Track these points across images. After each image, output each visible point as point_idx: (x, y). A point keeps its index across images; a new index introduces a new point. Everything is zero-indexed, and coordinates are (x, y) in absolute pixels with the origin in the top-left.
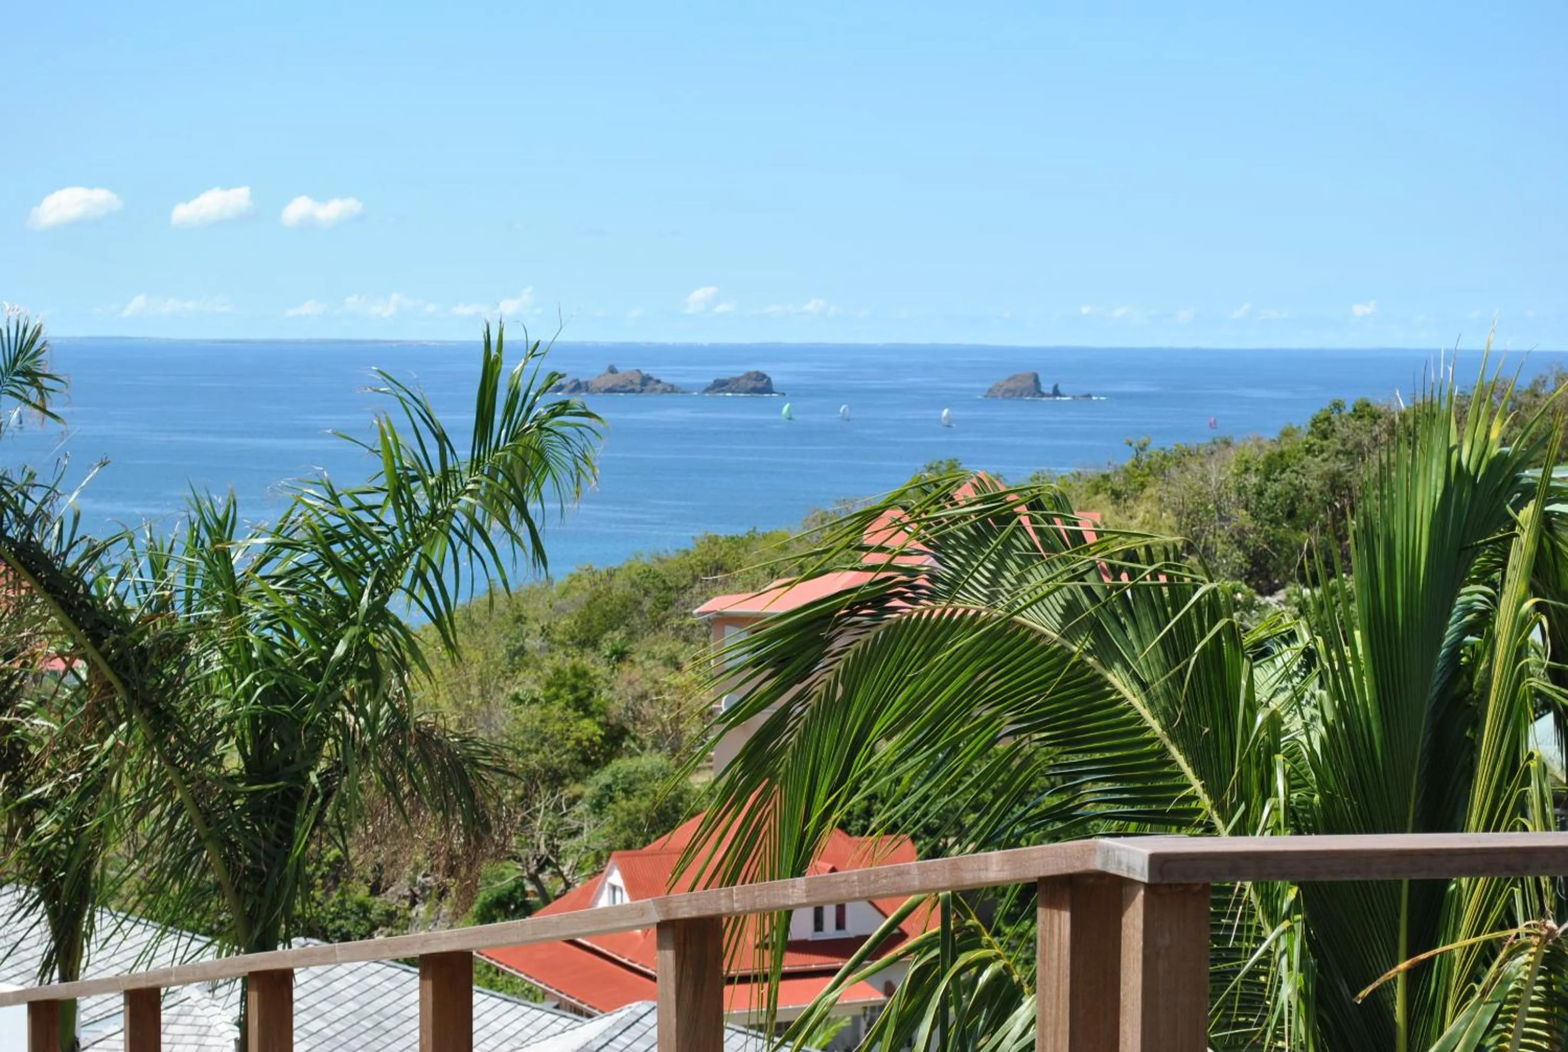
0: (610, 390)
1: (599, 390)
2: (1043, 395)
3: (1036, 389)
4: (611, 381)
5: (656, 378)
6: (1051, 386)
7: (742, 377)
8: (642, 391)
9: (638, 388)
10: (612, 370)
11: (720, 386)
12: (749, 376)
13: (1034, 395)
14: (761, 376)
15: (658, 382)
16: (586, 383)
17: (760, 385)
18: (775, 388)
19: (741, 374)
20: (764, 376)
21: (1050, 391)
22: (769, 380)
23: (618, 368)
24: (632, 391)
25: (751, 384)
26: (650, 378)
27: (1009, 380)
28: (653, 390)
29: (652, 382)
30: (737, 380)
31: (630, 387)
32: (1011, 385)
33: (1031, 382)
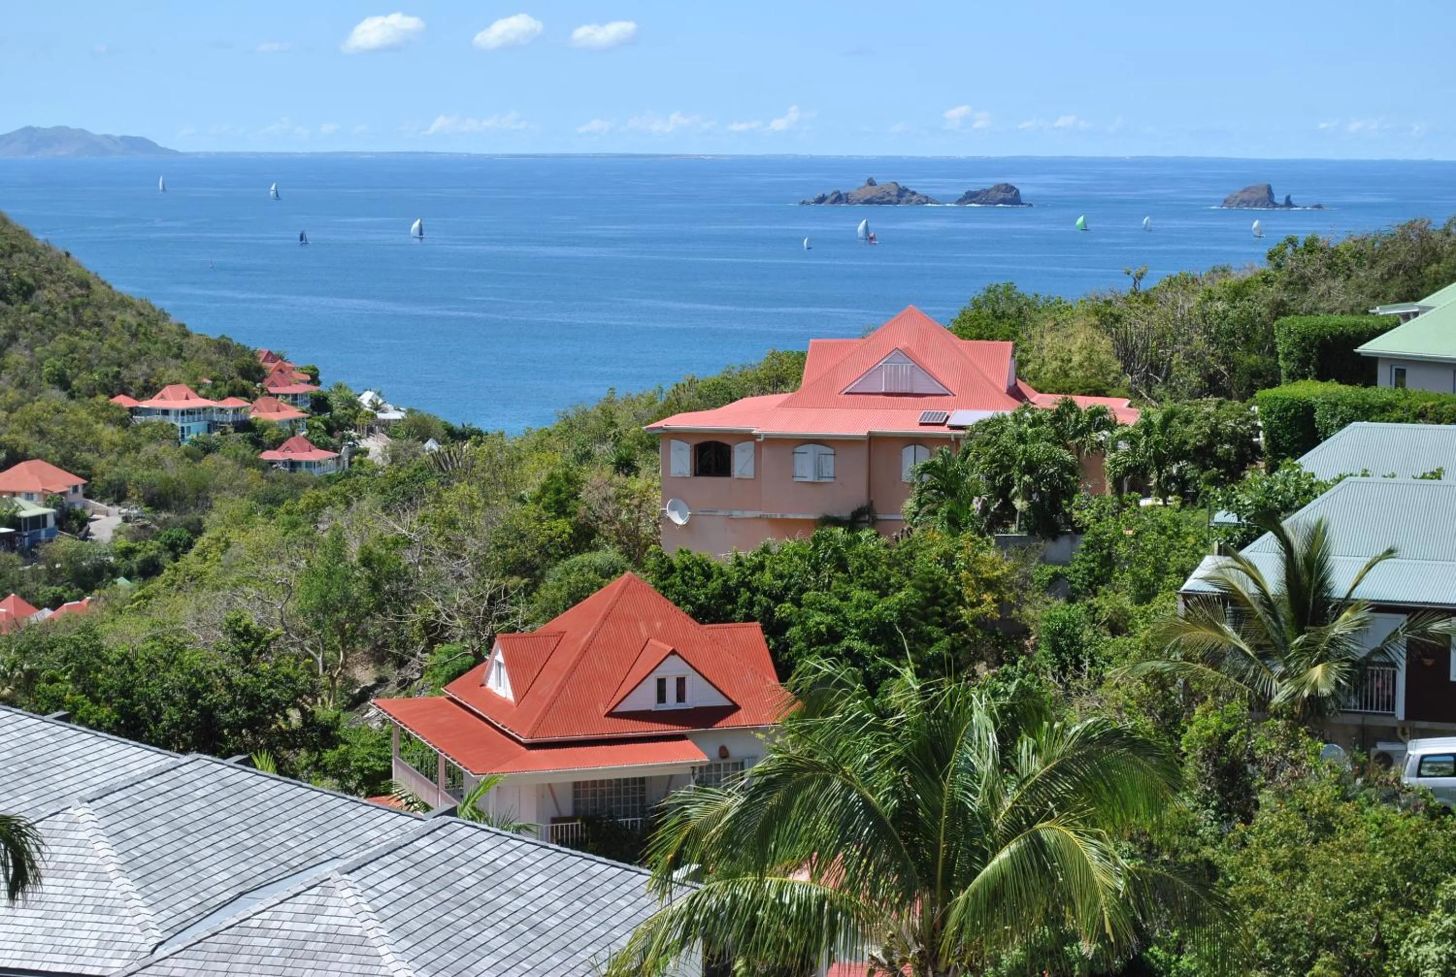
0: (869, 202)
1: (858, 202)
2: (1275, 205)
3: (1269, 199)
4: (871, 192)
5: (912, 189)
6: (1284, 197)
7: (991, 190)
8: (899, 202)
9: (895, 199)
10: (871, 183)
11: (971, 197)
12: (998, 188)
13: (1267, 206)
14: (1010, 188)
15: (914, 193)
16: (847, 194)
17: (1009, 196)
18: (1023, 200)
19: (992, 186)
20: (1013, 188)
21: (1283, 202)
22: (1018, 191)
23: (877, 181)
24: (889, 202)
25: (1001, 196)
26: (906, 190)
27: (1244, 191)
28: (909, 201)
29: (908, 194)
30: (988, 191)
31: (888, 198)
32: (1246, 196)
33: (1264, 194)
